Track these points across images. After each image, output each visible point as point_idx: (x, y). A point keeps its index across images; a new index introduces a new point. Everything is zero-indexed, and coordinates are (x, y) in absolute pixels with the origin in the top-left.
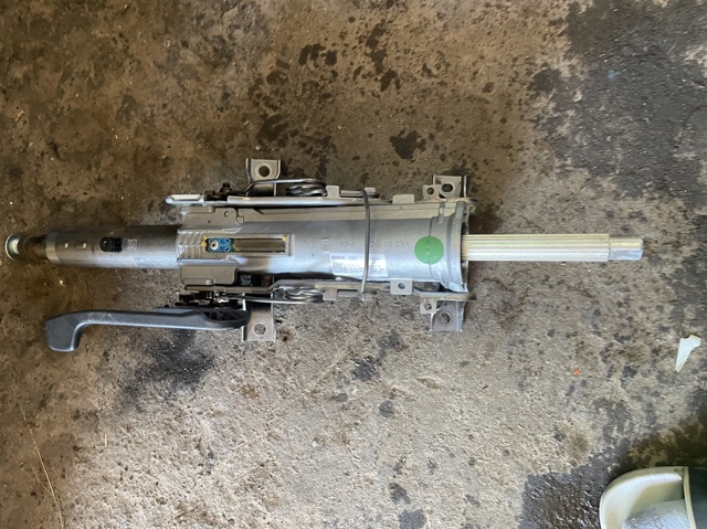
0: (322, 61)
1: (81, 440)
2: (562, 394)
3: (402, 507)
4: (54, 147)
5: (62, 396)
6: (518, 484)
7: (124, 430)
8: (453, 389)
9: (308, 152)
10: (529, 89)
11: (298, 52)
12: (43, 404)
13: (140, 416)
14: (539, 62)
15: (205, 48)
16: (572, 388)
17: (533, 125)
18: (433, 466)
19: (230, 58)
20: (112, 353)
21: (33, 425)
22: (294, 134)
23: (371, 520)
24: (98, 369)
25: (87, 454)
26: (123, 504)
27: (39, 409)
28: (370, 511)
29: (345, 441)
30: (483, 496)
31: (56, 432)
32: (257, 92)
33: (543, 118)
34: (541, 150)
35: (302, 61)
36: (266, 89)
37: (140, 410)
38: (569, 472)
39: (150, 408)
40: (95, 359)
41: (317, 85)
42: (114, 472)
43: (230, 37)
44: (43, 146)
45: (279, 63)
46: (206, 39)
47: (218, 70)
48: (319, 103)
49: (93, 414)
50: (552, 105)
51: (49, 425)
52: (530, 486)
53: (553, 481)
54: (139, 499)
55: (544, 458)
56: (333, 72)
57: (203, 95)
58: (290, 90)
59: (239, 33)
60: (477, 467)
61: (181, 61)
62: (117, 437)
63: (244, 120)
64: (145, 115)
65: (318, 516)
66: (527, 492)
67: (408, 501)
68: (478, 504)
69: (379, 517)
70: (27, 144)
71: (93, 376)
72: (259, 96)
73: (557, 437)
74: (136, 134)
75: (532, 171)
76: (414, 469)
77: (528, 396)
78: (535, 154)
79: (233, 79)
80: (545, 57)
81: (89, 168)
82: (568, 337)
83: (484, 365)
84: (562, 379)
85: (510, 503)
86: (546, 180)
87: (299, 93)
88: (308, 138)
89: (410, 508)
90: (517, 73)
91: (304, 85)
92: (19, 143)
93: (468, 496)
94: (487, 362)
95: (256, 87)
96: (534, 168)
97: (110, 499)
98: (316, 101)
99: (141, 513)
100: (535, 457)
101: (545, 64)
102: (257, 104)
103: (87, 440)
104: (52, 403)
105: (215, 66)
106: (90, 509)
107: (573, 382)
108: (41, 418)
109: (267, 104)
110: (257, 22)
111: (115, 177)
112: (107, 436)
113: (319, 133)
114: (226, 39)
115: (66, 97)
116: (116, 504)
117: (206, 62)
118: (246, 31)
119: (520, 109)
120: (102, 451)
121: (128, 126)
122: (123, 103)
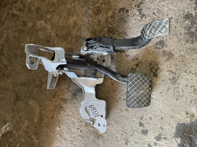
0: (125, 12)
1: (63, 105)
2: (189, 102)
3: (142, 128)
4: (57, 35)
5: (59, 95)
6: (175, 125)
7: (73, 104)
8: (157, 99)
9: (120, 36)
10: (183, 18)
11: (118, 10)
12: (54, 97)
13: (77, 101)
14: (186, 11)
15: (94, 9)
16: (192, 101)
17: (184, 28)
18: (151, 119)
19: (101, 12)
20: (70, 85)
21: (52, 101)
22: (117, 31)
23: (134, 131)
24: (67, 89)
25: (64, 109)
26: (73, 121)
27: (53, 98)
28: (133, 128)
29: (128, 111)
30: (164, 127)
31: (57, 103)
32: (107, 21)
33: (187, 27)
34: (186, 35)
35: (120, 12)
36: (110, 20)
37: (77, 99)
38: (189, 123)
39: (79, 99)
40: (66, 87)
41: (123, 18)
42: (70, 114)
43: (101, 6)
44: (55, 35)
45: (113, 13)
46: (95, 7)
47: (97, 15)
48: (124, 23)
49: (66, 99)
50: (190, 23)
51: (56, 101)
52: (178, 126)
53: (184, 125)
54: (76, 121)
55: (182, 119)
56: (128, 15)
57: (93, 22)
58: (116, 20)
59: (103, 5)
60: (163, 120)
61: (88, 13)
62: (71, 105)
63: (104, 28)
64: (79, 27)
65: (120, 129)
66: (177, 127)
67: (144, 127)
68: (163, 129)
69: (136, 130)
70: (51, 34)
71: (66, 90)
72: (108, 22)
73: (186, 114)
74: (77, 32)
75: (183, 41)
76: (146, 119)
77: (179, 102)
78: (184, 36)
79: (101, 17)
80: (188, 10)
81: (65, 40)
82: (191, 87)
83: (166, 93)
84: (189, 98)
85: (172, 130)
86: (187, 44)
87: (118, 21)
88: (120, 32)
89: (144, 129)
90: (180, 14)
91: (120, 18)
92: (49, 34)
93: (160, 127)
94: (167, 93)
95: (107, 19)
96: (184, 40)
97: (69, 120)
98: (123, 23)
99: (77, 124)
100: (180, 118)
101: (188, 12)
102: (107, 24)
103: (64, 105)
104: (56, 96)
105: (97, 14)
106: (65, 122)
107: (192, 99)
108: (54, 100)
109: (110, 24)
110: (108, 2)
111: (72, 43)
112: (69, 105)
113: (123, 31)
114: (100, 7)
115: (60, 22)
116: (71, 121)
117: (94, 13)
118: (105, 5)
119: (180, 24)
120: (68, 109)
121: (75, 30)
122: (74, 24)
